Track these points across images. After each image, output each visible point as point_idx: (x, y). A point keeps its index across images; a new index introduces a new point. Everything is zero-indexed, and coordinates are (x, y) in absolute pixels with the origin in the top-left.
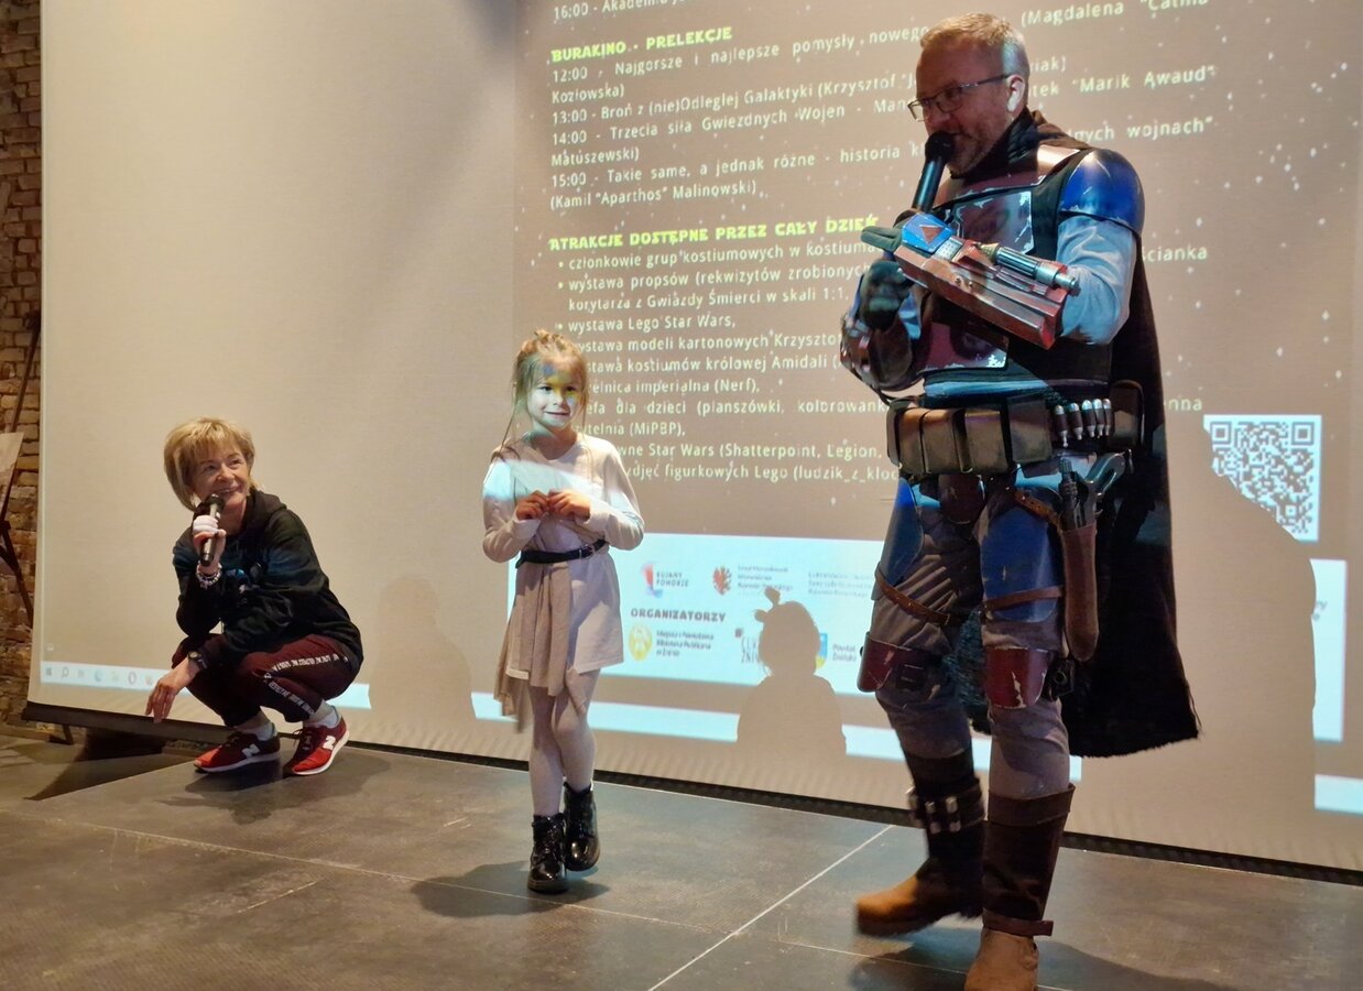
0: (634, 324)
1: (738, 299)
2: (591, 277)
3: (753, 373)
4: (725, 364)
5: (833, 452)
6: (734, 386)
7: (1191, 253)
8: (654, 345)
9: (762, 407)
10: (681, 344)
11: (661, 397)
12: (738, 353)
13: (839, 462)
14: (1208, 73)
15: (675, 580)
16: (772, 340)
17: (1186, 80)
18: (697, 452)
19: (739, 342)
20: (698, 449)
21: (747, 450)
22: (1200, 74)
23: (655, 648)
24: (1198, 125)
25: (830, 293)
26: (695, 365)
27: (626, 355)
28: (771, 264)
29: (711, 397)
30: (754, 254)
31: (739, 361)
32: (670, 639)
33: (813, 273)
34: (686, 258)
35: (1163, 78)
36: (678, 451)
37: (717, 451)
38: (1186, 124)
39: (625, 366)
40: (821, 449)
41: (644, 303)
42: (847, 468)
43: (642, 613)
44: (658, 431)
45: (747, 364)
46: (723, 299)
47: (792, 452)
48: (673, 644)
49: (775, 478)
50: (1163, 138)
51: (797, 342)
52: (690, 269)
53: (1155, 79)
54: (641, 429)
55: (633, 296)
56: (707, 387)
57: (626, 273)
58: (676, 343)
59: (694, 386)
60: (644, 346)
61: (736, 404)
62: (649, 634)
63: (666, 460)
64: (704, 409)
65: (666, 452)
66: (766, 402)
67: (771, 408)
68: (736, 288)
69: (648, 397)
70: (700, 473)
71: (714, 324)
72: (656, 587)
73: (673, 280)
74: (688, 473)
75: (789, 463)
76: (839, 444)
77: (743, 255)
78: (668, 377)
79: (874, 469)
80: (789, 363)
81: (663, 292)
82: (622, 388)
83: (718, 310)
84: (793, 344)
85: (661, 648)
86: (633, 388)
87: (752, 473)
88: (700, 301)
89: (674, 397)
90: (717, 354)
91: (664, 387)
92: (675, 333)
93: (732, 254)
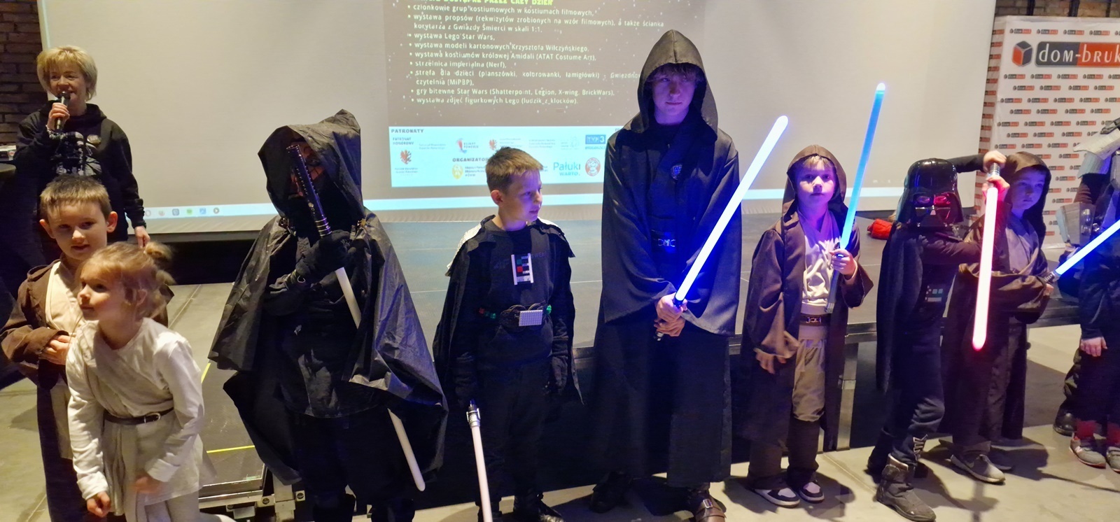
0: (447, 36)
1: (495, 28)
2: (425, 14)
3: (503, 60)
4: (491, 56)
5: (537, 92)
6: (495, 65)
7: (659, 24)
8: (457, 46)
9: (508, 74)
10: (470, 46)
11: (462, 69)
12: (497, 51)
13: (540, 96)
15: (473, 145)
16: (511, 47)
18: (480, 92)
19: (497, 47)
20: (480, 91)
21: (502, 91)
23: (464, 173)
25: (535, 30)
26: (477, 56)
27: (444, 50)
28: (510, 15)
29: (485, 69)
30: (502, 10)
31: (497, 55)
32: (471, 170)
33: (527, 20)
34: (471, 9)
36: (471, 92)
37: (488, 92)
39: (444, 55)
40: (533, 91)
41: (452, 27)
42: (543, 99)
43: (458, 160)
44: (461, 83)
45: (501, 56)
46: (488, 28)
47: (521, 92)
48: (473, 172)
49: (514, 103)
51: (522, 48)
52: (474, 14)
54: (453, 82)
55: (446, 24)
56: (483, 65)
57: (443, 14)
58: (468, 46)
59: (478, 65)
60: (453, 46)
61: (496, 73)
62: (461, 168)
63: (466, 95)
64: (482, 74)
65: (465, 92)
66: (509, 72)
67: (512, 74)
68: (494, 24)
69: (456, 69)
70: (482, 101)
71: (485, 38)
72: (464, 149)
73: (466, 18)
74: (476, 101)
75: (519, 97)
76: (539, 89)
77: (497, 10)
78: (465, 60)
79: (553, 99)
80: (518, 56)
81: (460, 23)
82: (443, 64)
83: (487, 33)
84: (520, 49)
85: (467, 173)
86: (448, 64)
87: (504, 101)
88: (478, 28)
89: (468, 69)
90: (487, 51)
91: (463, 65)
92: (467, 42)
93: (492, 9)
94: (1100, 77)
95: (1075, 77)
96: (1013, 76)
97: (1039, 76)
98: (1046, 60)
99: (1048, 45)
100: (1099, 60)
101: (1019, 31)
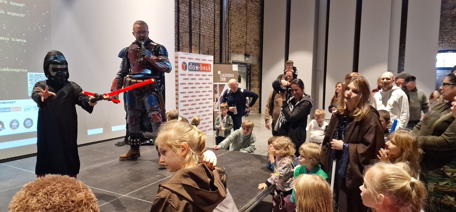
7: (23, 40)
14: (23, 5)
17: (19, 5)
22: (22, 5)
24: (22, 15)
35: (14, 4)
38: (20, 14)
50: (15, 16)
53: (12, 3)
94: (206, 75)
95: (199, 75)
96: (183, 75)
97: (190, 75)
98: (191, 69)
99: (191, 63)
100: (205, 70)
101: (183, 58)
